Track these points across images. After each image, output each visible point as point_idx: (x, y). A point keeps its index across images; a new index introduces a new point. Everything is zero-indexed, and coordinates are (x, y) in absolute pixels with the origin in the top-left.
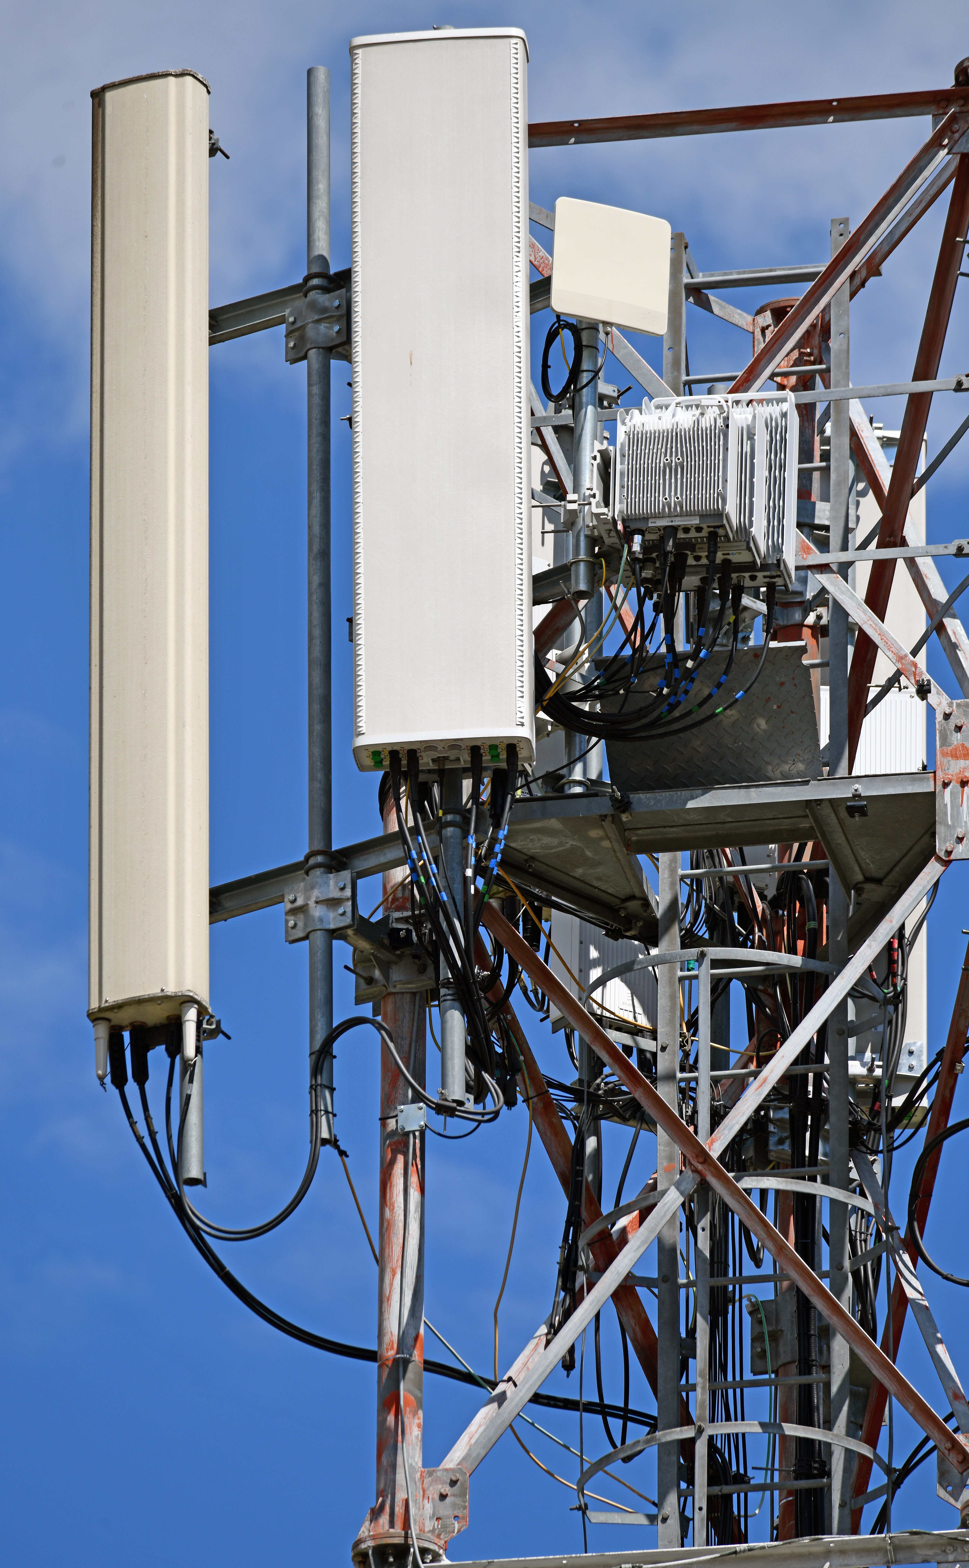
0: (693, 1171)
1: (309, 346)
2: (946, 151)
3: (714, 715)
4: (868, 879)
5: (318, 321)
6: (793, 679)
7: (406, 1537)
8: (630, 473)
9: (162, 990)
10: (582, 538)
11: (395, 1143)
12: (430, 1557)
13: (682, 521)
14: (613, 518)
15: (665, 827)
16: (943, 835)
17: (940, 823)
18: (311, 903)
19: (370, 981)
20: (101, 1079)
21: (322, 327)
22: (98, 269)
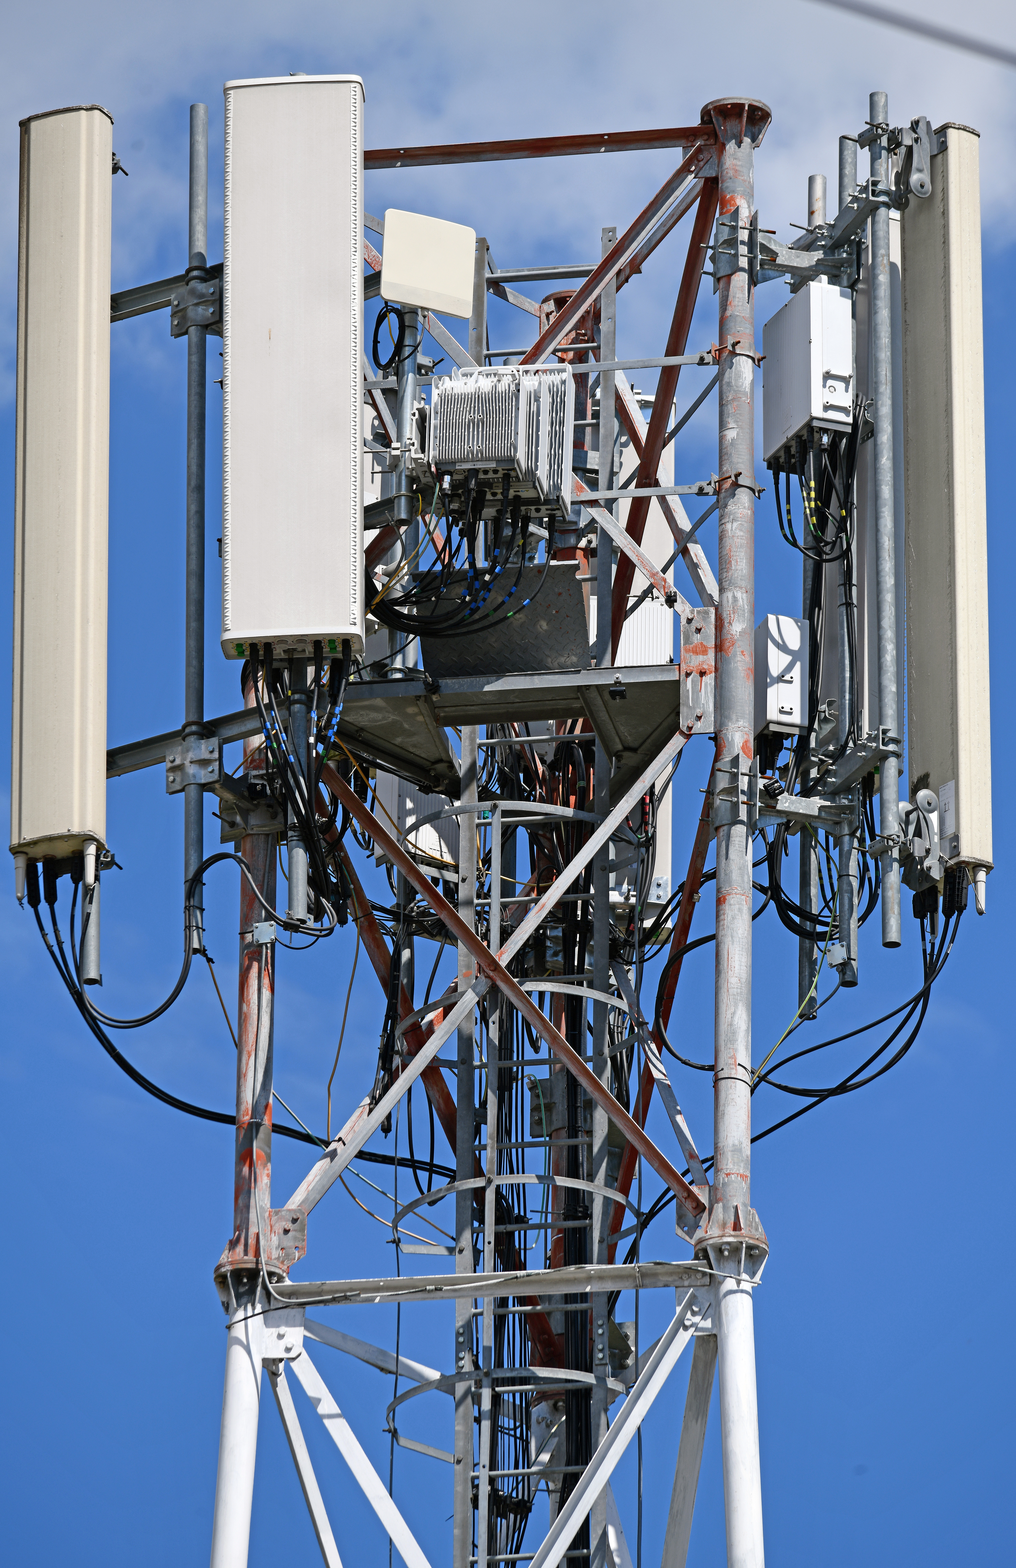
0: (486, 977)
1: (189, 324)
2: (693, 175)
3: (506, 618)
4: (627, 749)
5: (197, 304)
6: (569, 590)
7: (257, 1263)
8: (442, 426)
9: (69, 830)
10: (403, 478)
11: (251, 953)
12: (276, 1279)
13: (483, 465)
14: (428, 462)
15: (466, 706)
16: (685, 714)
17: (683, 705)
18: (187, 763)
19: (233, 824)
20: (20, 900)
21: (200, 309)
22: (23, 261)
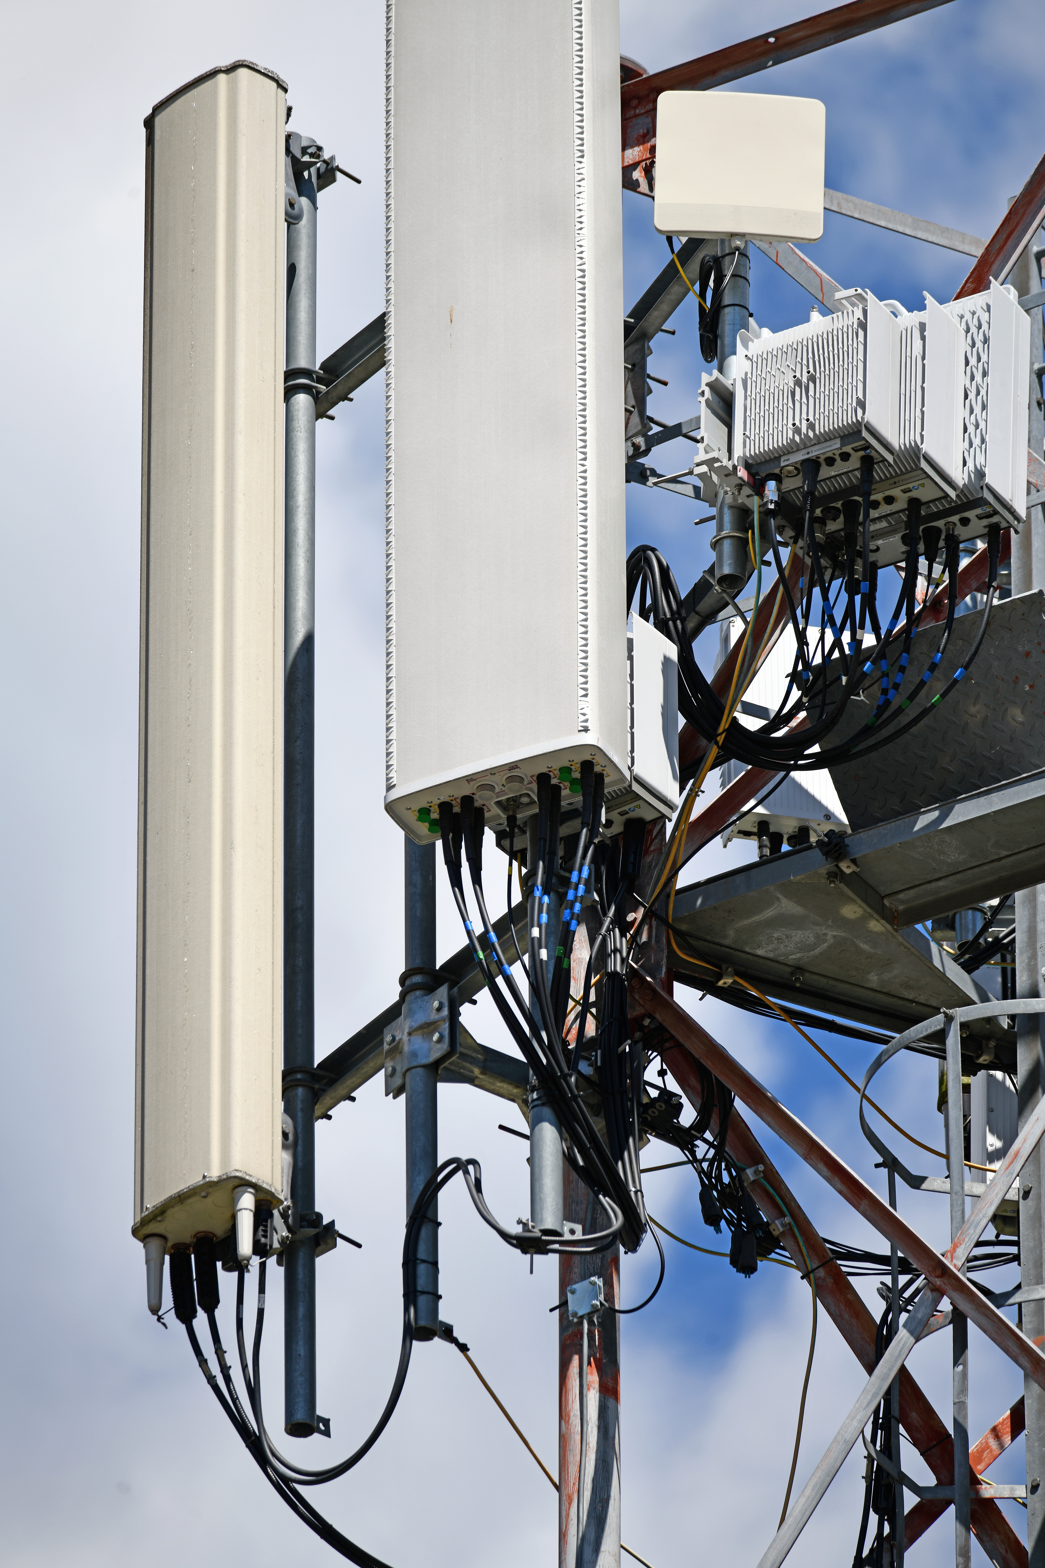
3: (931, 707)
6: (1039, 644)
8: (754, 404)
9: (204, 1177)
11: (570, 1336)
13: (821, 449)
14: (736, 466)
18: (403, 1035)
20: (155, 1311)
